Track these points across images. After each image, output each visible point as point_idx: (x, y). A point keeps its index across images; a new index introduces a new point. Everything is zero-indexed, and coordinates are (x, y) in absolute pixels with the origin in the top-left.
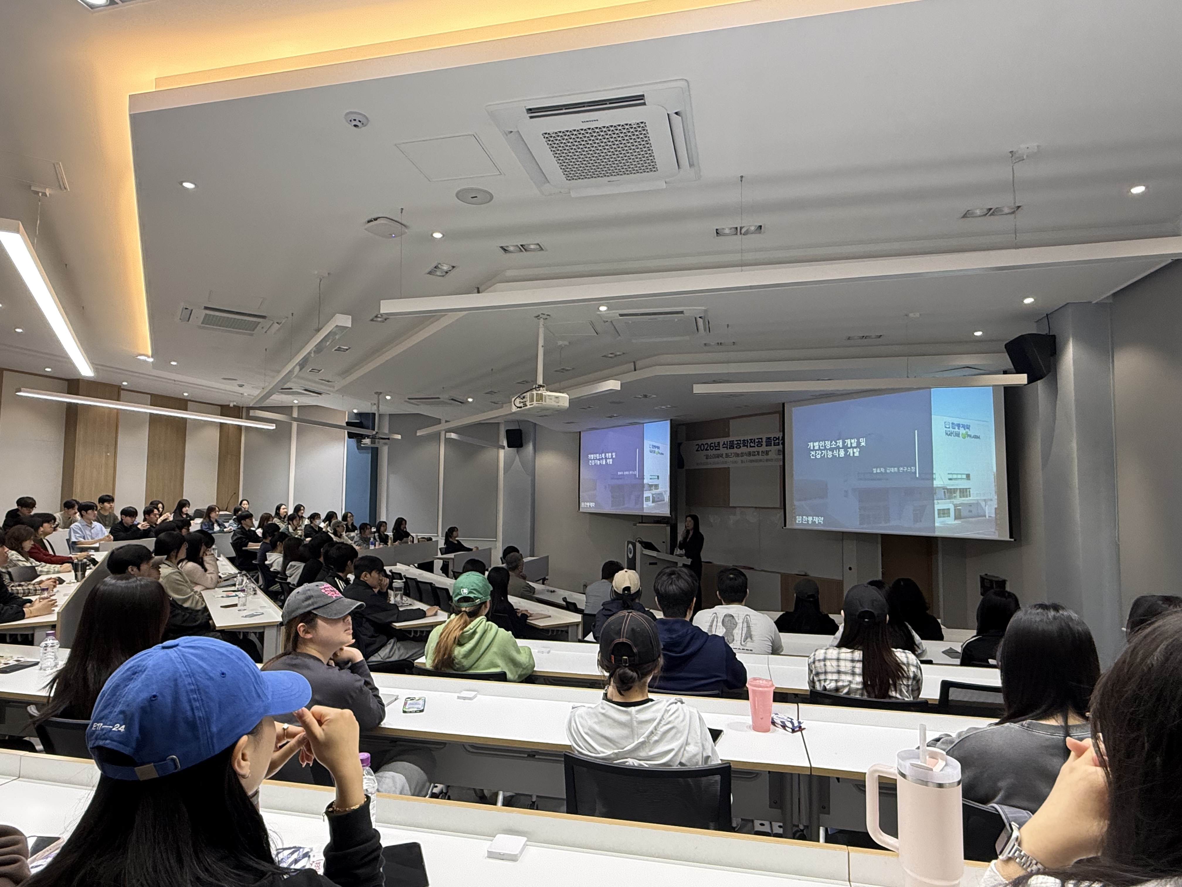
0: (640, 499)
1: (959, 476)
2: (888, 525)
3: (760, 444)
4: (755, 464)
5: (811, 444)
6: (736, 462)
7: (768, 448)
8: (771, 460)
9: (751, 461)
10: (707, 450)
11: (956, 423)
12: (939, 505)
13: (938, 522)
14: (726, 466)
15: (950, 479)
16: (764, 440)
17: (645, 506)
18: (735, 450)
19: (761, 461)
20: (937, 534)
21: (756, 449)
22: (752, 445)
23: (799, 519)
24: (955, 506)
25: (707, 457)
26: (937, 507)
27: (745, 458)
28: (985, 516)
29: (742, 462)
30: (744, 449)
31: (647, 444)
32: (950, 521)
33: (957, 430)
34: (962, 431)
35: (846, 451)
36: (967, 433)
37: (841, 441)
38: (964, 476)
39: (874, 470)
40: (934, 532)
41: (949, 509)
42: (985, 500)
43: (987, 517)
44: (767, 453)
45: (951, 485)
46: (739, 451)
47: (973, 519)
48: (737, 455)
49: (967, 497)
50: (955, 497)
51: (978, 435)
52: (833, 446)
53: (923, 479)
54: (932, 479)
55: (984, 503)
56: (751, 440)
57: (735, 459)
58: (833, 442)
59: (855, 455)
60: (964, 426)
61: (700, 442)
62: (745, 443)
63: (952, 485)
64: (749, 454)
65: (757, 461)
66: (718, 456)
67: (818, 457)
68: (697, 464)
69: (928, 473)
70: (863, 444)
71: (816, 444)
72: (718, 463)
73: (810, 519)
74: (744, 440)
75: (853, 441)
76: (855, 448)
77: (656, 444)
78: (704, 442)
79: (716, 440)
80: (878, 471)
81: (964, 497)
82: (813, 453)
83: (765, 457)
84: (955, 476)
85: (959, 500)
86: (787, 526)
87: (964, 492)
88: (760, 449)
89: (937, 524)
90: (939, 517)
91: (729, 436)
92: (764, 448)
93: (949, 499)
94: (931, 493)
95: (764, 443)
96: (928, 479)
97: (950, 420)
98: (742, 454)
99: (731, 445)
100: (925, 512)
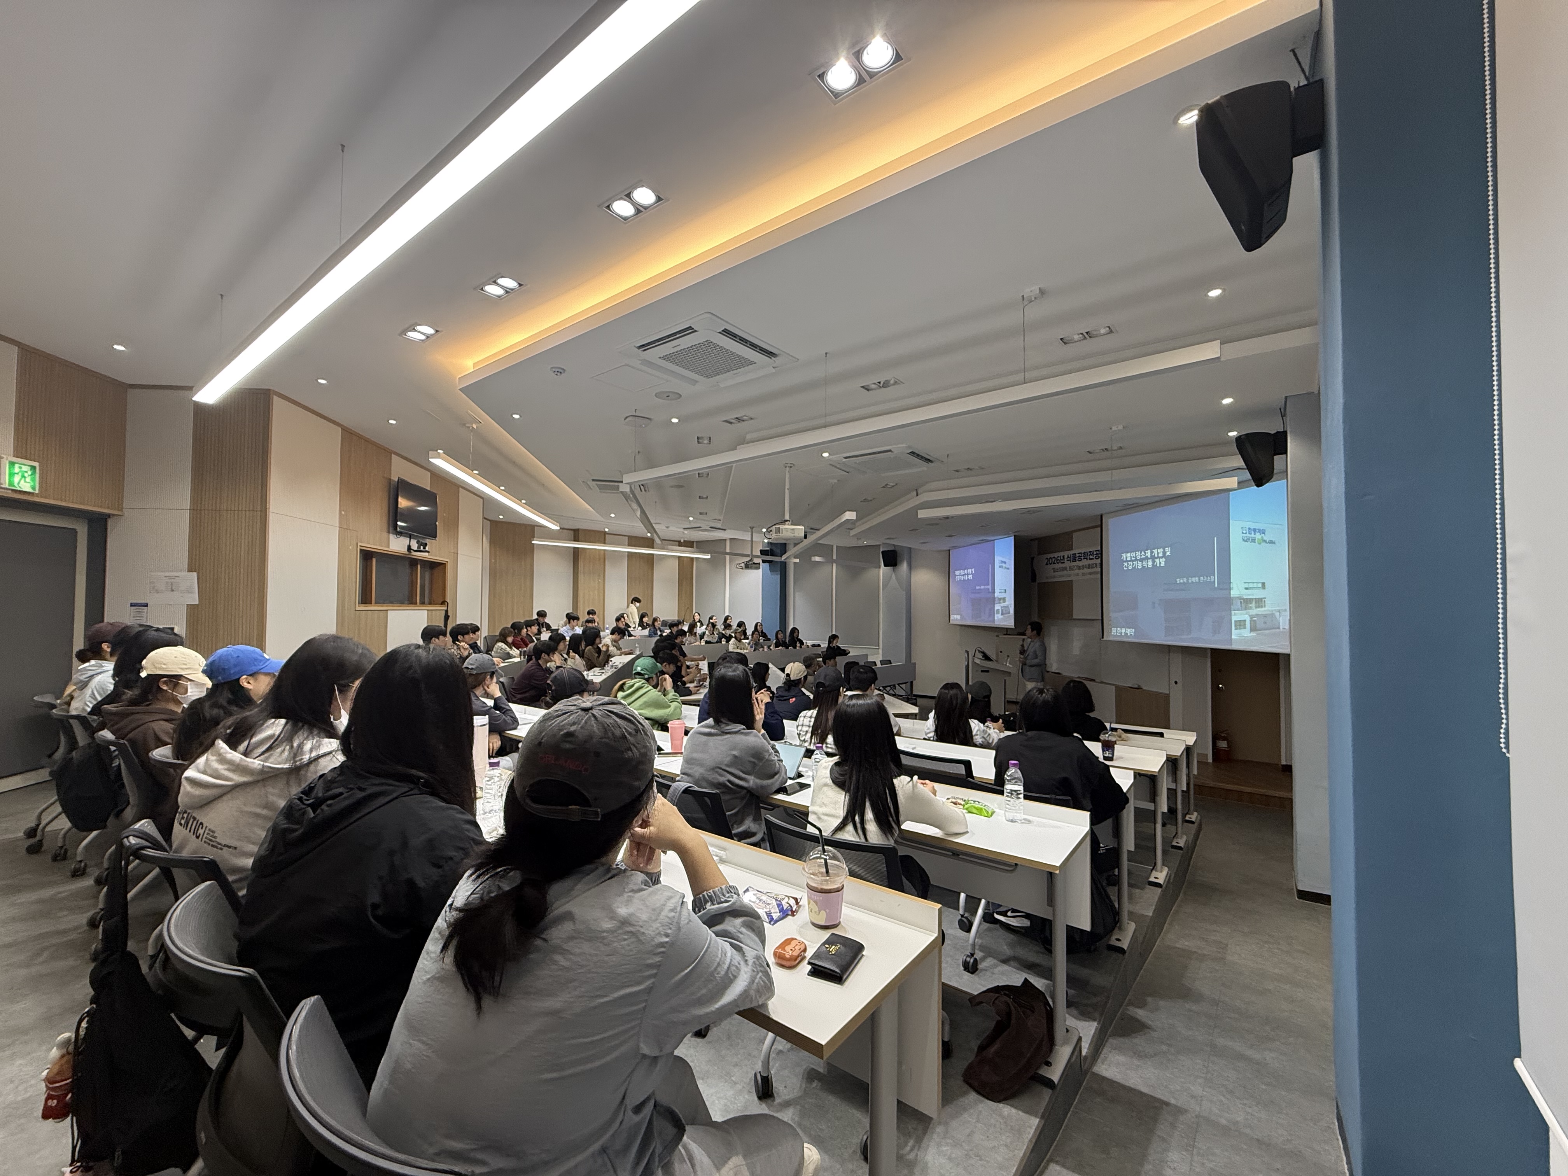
0: (992, 613)
1: (1255, 585)
2: (1189, 636)
5: (1124, 555)
6: (1078, 575)
10: (1054, 563)
11: (1252, 528)
12: (1237, 616)
13: (1235, 634)
14: (1069, 579)
15: (1246, 589)
17: (996, 618)
18: (1077, 563)
20: (1234, 647)
22: (1086, 557)
23: (1114, 630)
24: (1251, 617)
25: (1055, 570)
26: (1234, 618)
27: (1086, 570)
28: (1279, 628)
29: (1081, 575)
30: (1085, 562)
31: (998, 559)
32: (1246, 633)
33: (1253, 535)
34: (1258, 536)
35: (1154, 562)
36: (1262, 537)
37: (1149, 551)
38: (1260, 585)
39: (1178, 580)
40: (1231, 645)
41: (1245, 621)
42: (1279, 611)
43: (1281, 627)
45: (1247, 594)
46: (1080, 564)
47: (1267, 632)
48: (1079, 568)
49: (1262, 607)
50: (1251, 607)
51: (1273, 540)
52: (1143, 557)
53: (1221, 589)
54: (1230, 589)
55: (1278, 614)
56: (1086, 552)
57: (1077, 571)
58: (1143, 553)
59: (1162, 565)
60: (1259, 531)
61: (1049, 556)
63: (1249, 595)
66: (1065, 569)
67: (1130, 568)
68: (1047, 578)
69: (1226, 582)
70: (1168, 553)
71: (1129, 555)
72: (1063, 576)
73: (1123, 630)
75: (1159, 550)
76: (1162, 557)
77: (1004, 560)
78: (1052, 555)
79: (1061, 554)
80: (1182, 581)
81: (1259, 607)
82: (1126, 564)
84: (1251, 585)
85: (1255, 611)
86: (1105, 638)
87: (1260, 602)
89: (1233, 637)
90: (1236, 629)
91: (1072, 549)
93: (1246, 609)
94: (1227, 603)
96: (1225, 589)
97: (1247, 525)
98: (1083, 567)
99: (1074, 558)
100: (1222, 624)
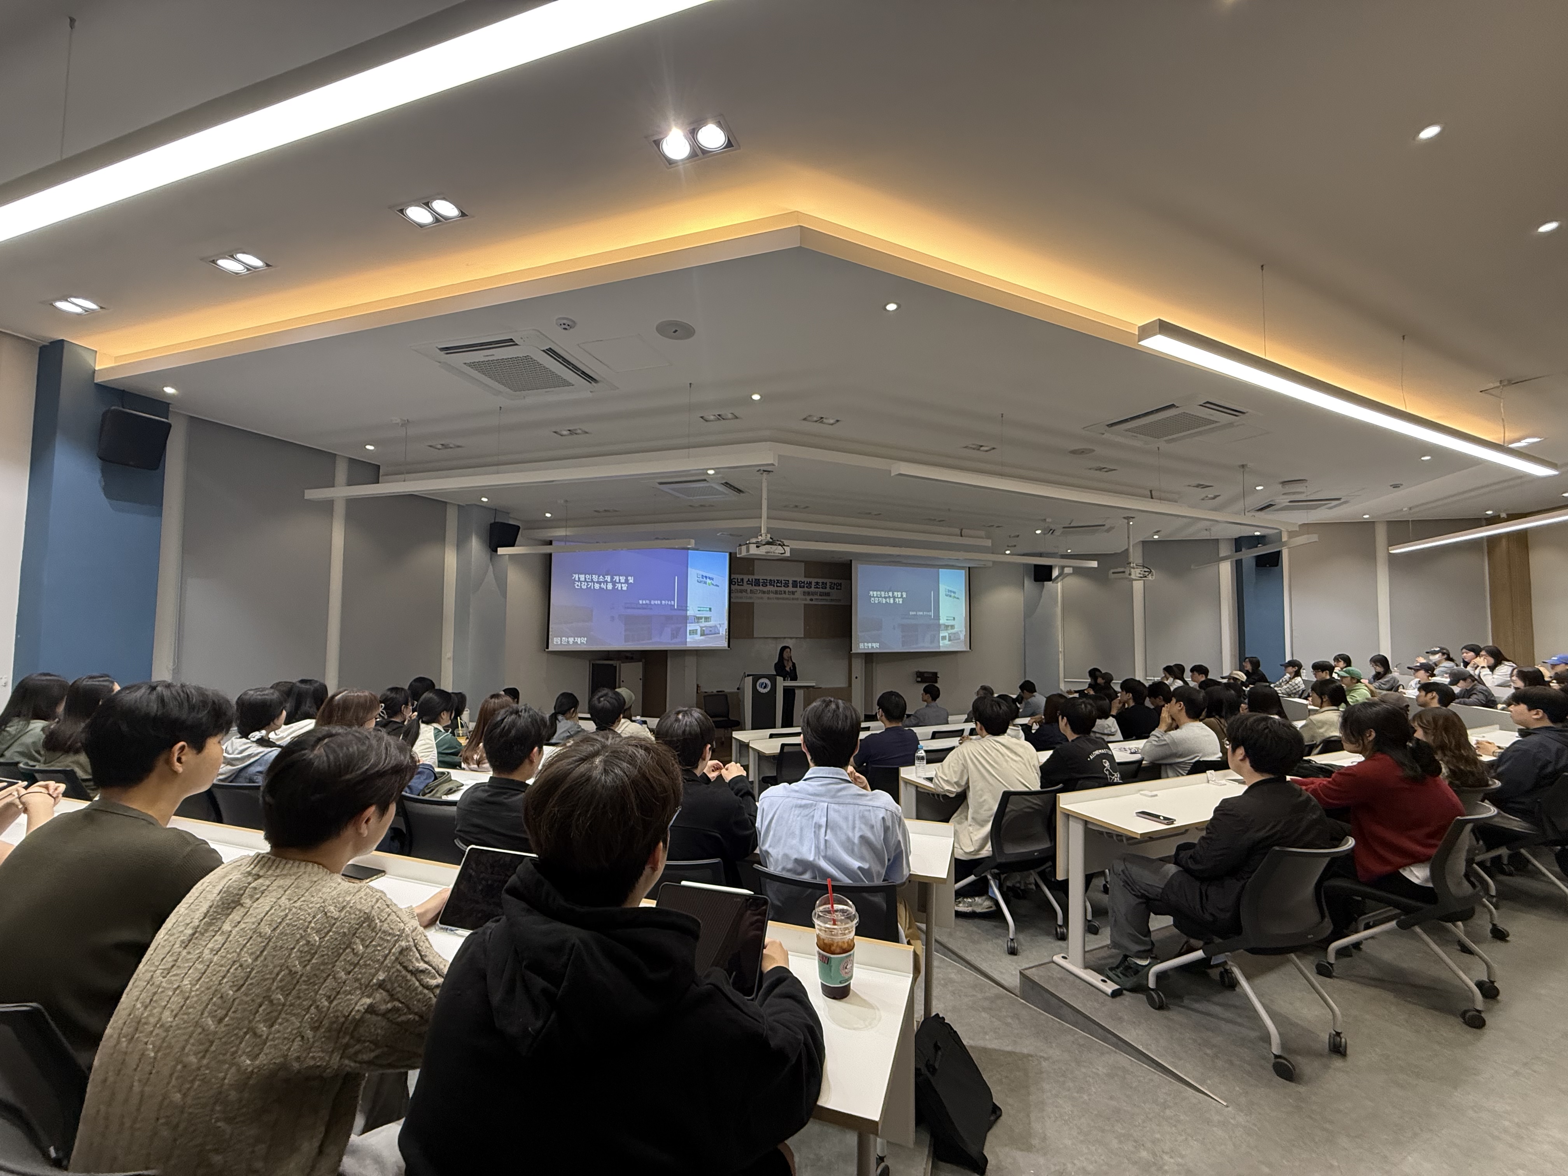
3: (786, 585)
4: (781, 601)
5: (871, 593)
6: (762, 598)
7: (794, 589)
8: (797, 599)
9: (778, 599)
11: (950, 590)
14: (749, 601)
15: (947, 620)
16: (791, 582)
17: (688, 640)
18: (761, 588)
19: (787, 599)
20: (942, 649)
21: (783, 589)
22: (778, 585)
23: (861, 645)
24: (949, 634)
26: (941, 635)
27: (772, 595)
29: (768, 598)
31: (694, 573)
32: (947, 642)
33: (950, 593)
34: (952, 594)
35: (894, 600)
36: (954, 596)
37: (892, 593)
38: (952, 618)
39: (910, 612)
41: (945, 636)
42: (960, 631)
43: (961, 639)
44: (793, 593)
46: (765, 589)
47: (956, 641)
48: (764, 592)
50: (949, 629)
52: (887, 596)
53: (935, 619)
54: (939, 619)
56: (778, 580)
57: (760, 595)
58: (887, 593)
59: (900, 603)
62: (772, 583)
63: (948, 623)
64: (776, 593)
65: (783, 599)
66: (741, 591)
67: (877, 602)
69: (937, 616)
70: (904, 596)
72: (741, 598)
73: (870, 645)
74: (771, 580)
76: (900, 598)
77: (707, 575)
79: (739, 577)
80: (913, 613)
81: (952, 629)
82: (872, 599)
83: (792, 596)
84: (949, 618)
85: (950, 632)
86: (852, 651)
87: (952, 627)
88: (787, 589)
89: (941, 644)
90: (942, 640)
91: (753, 574)
92: (791, 589)
93: (946, 630)
94: (939, 625)
95: (790, 585)
97: (948, 588)
98: (768, 592)
99: (757, 583)
100: (935, 638)
